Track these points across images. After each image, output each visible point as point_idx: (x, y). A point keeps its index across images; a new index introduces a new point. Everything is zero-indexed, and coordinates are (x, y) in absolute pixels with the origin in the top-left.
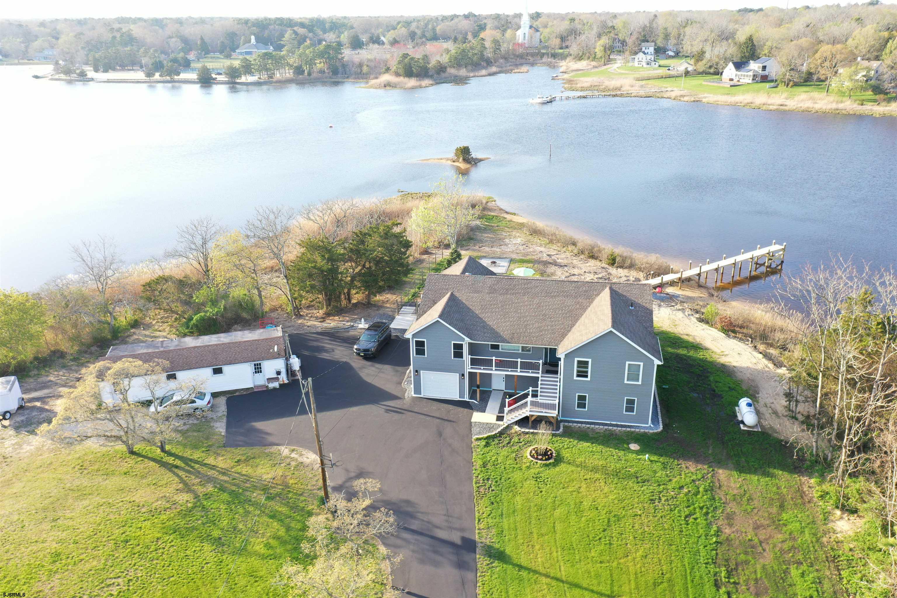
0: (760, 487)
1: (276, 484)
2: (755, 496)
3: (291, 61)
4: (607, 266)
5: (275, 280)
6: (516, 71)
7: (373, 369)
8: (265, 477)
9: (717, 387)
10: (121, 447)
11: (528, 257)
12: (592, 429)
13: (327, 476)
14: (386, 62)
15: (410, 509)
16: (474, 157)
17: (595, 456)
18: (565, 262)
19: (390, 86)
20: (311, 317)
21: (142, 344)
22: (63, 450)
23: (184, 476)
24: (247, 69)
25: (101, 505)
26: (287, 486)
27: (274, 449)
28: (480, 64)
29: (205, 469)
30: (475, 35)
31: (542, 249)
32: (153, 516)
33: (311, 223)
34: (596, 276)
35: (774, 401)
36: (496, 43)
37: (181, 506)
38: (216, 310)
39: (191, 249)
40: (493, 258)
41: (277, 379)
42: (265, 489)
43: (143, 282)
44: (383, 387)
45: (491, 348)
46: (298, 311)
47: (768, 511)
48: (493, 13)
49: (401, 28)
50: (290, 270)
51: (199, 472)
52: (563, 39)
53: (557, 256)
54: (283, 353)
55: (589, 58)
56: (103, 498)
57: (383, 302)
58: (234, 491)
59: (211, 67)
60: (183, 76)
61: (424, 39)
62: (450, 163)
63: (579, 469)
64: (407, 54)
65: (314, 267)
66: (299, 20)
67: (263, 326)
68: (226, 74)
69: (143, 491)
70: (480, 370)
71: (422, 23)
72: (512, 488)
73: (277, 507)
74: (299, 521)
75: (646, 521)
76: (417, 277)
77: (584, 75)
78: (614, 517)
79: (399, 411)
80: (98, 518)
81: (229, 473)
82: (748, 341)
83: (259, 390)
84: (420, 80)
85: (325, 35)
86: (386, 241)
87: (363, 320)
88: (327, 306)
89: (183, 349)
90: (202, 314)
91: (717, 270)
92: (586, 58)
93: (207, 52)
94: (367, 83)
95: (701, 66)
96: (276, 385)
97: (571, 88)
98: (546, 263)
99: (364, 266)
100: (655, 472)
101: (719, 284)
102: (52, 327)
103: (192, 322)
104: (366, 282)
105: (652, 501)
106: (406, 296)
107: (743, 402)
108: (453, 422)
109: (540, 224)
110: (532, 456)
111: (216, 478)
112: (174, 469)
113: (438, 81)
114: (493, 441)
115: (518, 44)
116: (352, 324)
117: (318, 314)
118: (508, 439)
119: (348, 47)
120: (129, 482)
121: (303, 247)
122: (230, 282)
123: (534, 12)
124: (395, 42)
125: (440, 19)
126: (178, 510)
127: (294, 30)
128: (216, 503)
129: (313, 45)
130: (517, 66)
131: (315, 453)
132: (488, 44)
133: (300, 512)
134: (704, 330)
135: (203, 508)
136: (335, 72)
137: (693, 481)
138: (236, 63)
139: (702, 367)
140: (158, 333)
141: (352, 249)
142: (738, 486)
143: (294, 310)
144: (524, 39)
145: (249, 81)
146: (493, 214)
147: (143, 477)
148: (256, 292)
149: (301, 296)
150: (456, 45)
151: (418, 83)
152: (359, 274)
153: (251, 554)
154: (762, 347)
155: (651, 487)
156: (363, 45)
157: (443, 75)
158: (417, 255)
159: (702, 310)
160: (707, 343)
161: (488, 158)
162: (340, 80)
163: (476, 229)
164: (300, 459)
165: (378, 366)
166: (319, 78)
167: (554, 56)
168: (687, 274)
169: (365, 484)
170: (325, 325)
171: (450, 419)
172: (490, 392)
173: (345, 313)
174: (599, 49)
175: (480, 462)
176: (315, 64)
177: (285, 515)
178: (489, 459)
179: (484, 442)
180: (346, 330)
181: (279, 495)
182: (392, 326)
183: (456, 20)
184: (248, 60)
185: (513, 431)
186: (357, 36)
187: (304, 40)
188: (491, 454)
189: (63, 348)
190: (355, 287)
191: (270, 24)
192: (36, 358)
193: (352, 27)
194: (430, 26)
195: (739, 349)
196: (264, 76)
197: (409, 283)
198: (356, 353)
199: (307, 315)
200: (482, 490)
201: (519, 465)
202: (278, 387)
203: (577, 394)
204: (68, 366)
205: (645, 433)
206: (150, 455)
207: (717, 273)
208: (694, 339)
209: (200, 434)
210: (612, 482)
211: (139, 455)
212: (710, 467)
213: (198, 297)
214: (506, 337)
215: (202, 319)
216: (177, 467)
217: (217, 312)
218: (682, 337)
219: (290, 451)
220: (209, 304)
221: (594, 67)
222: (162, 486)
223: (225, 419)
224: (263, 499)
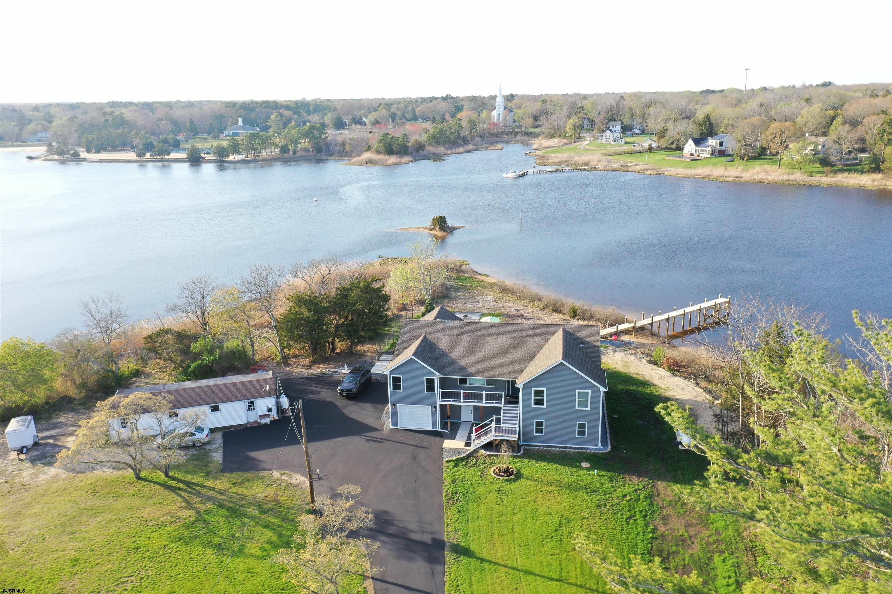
1: (269, 501)
3: (277, 141)
4: (568, 318)
5: (264, 334)
6: (490, 149)
8: (259, 495)
10: (130, 473)
11: (498, 312)
12: (549, 451)
14: (367, 141)
15: (388, 518)
16: (450, 226)
17: (550, 473)
18: (531, 315)
19: (372, 163)
20: (299, 365)
23: (186, 496)
24: (235, 148)
25: (113, 521)
26: (278, 502)
27: (266, 473)
28: (457, 142)
29: (205, 490)
30: (453, 116)
31: (511, 305)
32: (160, 528)
36: (473, 123)
37: (185, 520)
38: (212, 358)
40: (465, 313)
41: (268, 416)
42: (259, 505)
45: (460, 382)
46: (287, 360)
48: (470, 95)
49: (382, 109)
50: (279, 323)
51: (199, 493)
52: (535, 118)
53: (524, 311)
54: (274, 392)
55: (560, 136)
56: (115, 515)
57: (364, 351)
58: (231, 507)
59: (200, 147)
60: (173, 156)
61: (404, 120)
62: (427, 231)
63: (536, 483)
64: (388, 133)
65: (301, 319)
66: (285, 103)
67: (255, 371)
68: (215, 153)
69: (150, 509)
70: (450, 403)
71: (402, 105)
72: (477, 499)
73: (270, 519)
75: (593, 522)
76: (396, 330)
77: (555, 152)
78: (565, 520)
79: (378, 441)
81: (227, 493)
82: (692, 378)
83: (253, 426)
84: (400, 157)
85: (310, 117)
86: (367, 295)
87: (346, 366)
88: (313, 355)
90: (200, 362)
91: (668, 320)
92: (558, 135)
93: (196, 134)
94: (350, 160)
95: (664, 143)
96: (267, 421)
97: (543, 163)
98: (513, 317)
99: (347, 318)
100: (603, 484)
101: (671, 333)
102: (63, 375)
103: (190, 369)
105: (599, 507)
106: (385, 346)
108: (427, 448)
109: (509, 283)
110: (496, 474)
111: (216, 498)
112: (177, 491)
113: (417, 158)
114: (462, 462)
115: (494, 124)
116: (336, 370)
117: (305, 363)
118: (474, 461)
119: (331, 128)
120: (137, 502)
121: (292, 301)
123: (508, 94)
124: (376, 123)
125: (419, 101)
126: (182, 523)
127: (280, 113)
128: (216, 517)
129: (297, 126)
130: (492, 143)
131: (305, 475)
132: (464, 124)
133: (291, 522)
134: (653, 370)
135: (205, 521)
136: (319, 151)
137: (636, 490)
138: (225, 143)
139: (649, 399)
140: (158, 380)
141: (335, 303)
143: (283, 359)
144: (499, 120)
145: (236, 159)
146: (466, 275)
147: (150, 498)
148: (248, 342)
149: (289, 346)
150: (435, 125)
151: (398, 160)
152: (343, 325)
153: (247, 556)
154: (703, 384)
155: (599, 496)
156: (346, 126)
157: (422, 152)
158: (395, 311)
159: (653, 354)
160: (655, 381)
161: (463, 227)
162: (324, 158)
163: (452, 288)
164: (290, 481)
165: (360, 404)
166: (303, 157)
167: (527, 134)
168: (640, 323)
169: (348, 489)
170: (311, 371)
171: (423, 446)
172: (460, 423)
173: (330, 361)
174: (569, 128)
175: (450, 480)
176: (300, 143)
177: (277, 525)
178: (457, 477)
179: (453, 464)
180: (331, 375)
181: (271, 509)
182: (373, 371)
183: (434, 102)
184: (235, 140)
185: (479, 454)
186: (340, 118)
187: (290, 122)
188: (460, 473)
189: (71, 394)
190: (338, 336)
191: (257, 107)
192: (47, 403)
193: (335, 110)
194: (410, 108)
195: (683, 385)
196: (251, 155)
197: (388, 335)
198: (340, 393)
199: (294, 364)
200: (451, 501)
201: (483, 481)
202: (269, 422)
203: (535, 421)
204: (76, 410)
205: (595, 453)
206: (155, 480)
207: (668, 322)
208: (643, 377)
209: (199, 462)
210: (565, 493)
211: (145, 480)
212: (650, 480)
213: (196, 347)
214: (473, 372)
215: (199, 366)
216: (180, 489)
217: (213, 360)
218: (633, 376)
219: (280, 474)
220: (206, 353)
221: (565, 144)
222: (167, 504)
223: (222, 450)
224: (256, 513)
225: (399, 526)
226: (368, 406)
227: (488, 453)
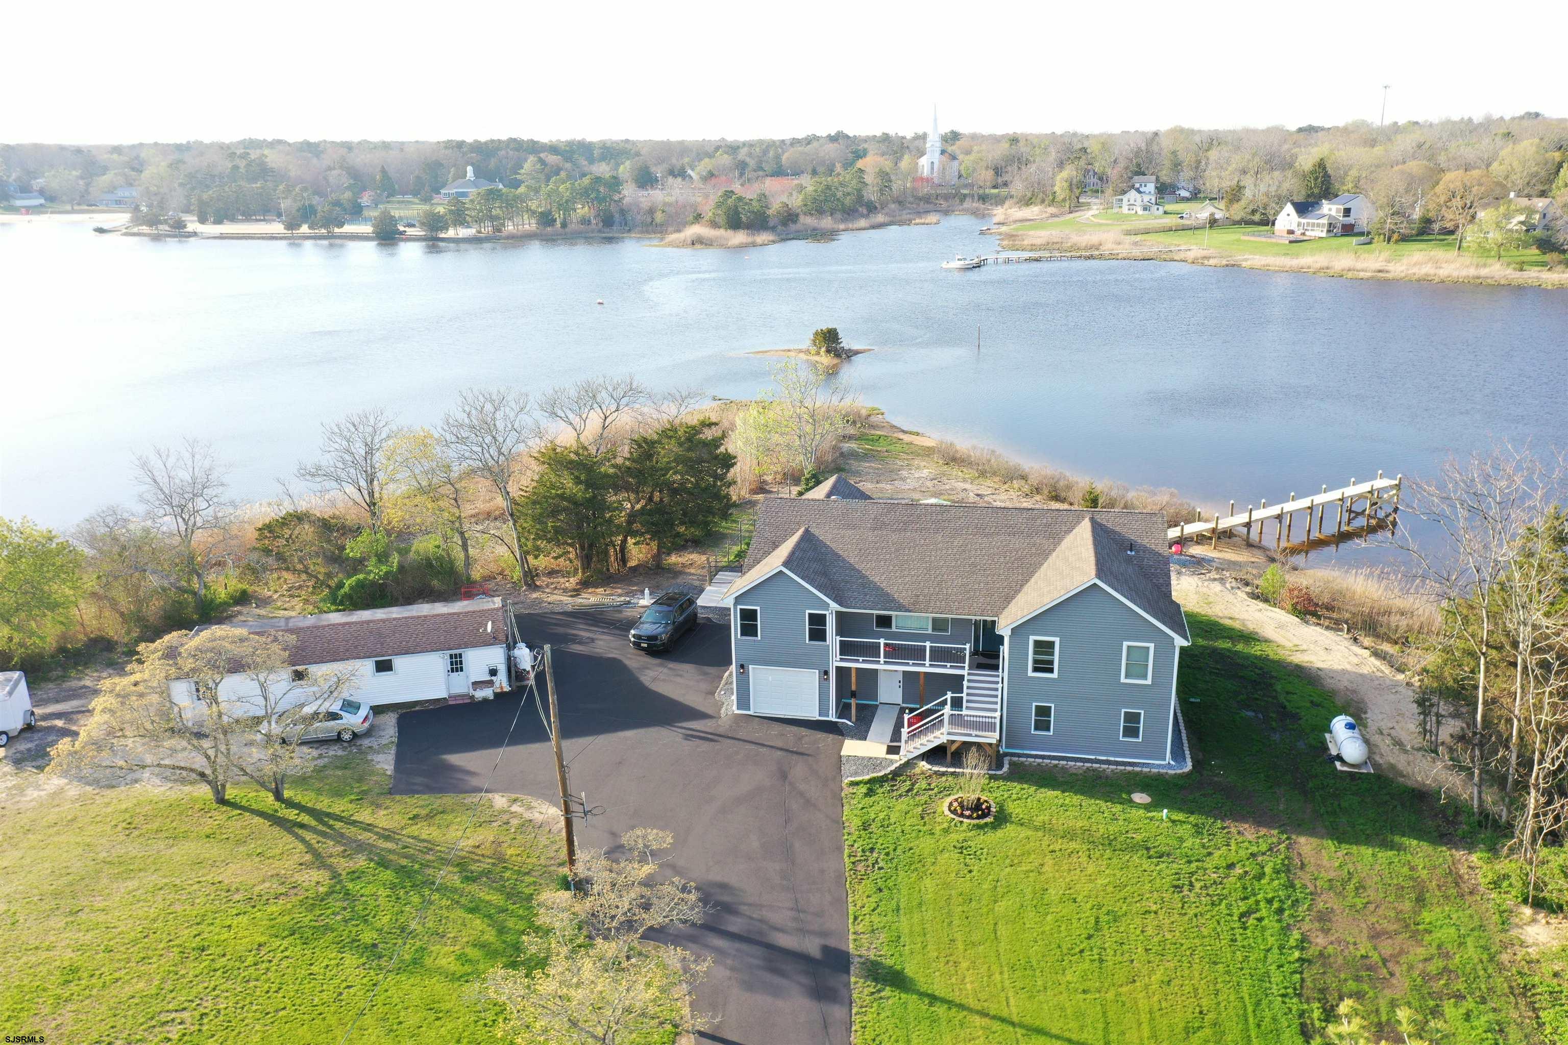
0: (1377, 867)
1: (483, 855)
2: (1368, 883)
3: (534, 204)
6: (917, 221)
8: (462, 844)
9: (1289, 701)
10: (204, 792)
11: (943, 498)
12: (1063, 768)
14: (694, 206)
15: (726, 898)
16: (846, 347)
17: (1068, 813)
19: (702, 243)
20: (556, 588)
22: (98, 796)
23: (313, 841)
24: (460, 217)
25: (161, 889)
26: (501, 859)
27: (480, 798)
28: (857, 211)
29: (353, 829)
30: (848, 166)
31: (968, 486)
32: (254, 907)
35: (1395, 725)
36: (884, 176)
37: (307, 890)
38: (385, 569)
39: (345, 463)
41: (490, 683)
42: (461, 865)
44: (680, 699)
45: (878, 622)
46: (532, 579)
47: (1394, 909)
48: (879, 133)
49: (721, 155)
50: (519, 504)
51: (342, 835)
53: (994, 497)
54: (502, 638)
55: (1043, 201)
56: (165, 877)
57: (684, 566)
58: (404, 867)
59: (397, 215)
60: (348, 229)
61: (760, 174)
62: (803, 356)
63: (1040, 834)
64: (732, 192)
66: (549, 144)
67: (469, 596)
68: (422, 225)
69: (238, 866)
70: (857, 664)
71: (757, 150)
72: (917, 864)
73: (482, 894)
74: (521, 918)
75: (1167, 921)
76: (744, 527)
77: (1035, 228)
78: (1108, 914)
79: (709, 738)
80: (152, 910)
81: (397, 837)
82: (1342, 629)
83: (458, 702)
84: (753, 234)
85: (593, 166)
86: (691, 453)
87: (647, 591)
88: (583, 569)
89: (324, 627)
90: (361, 576)
91: (1279, 517)
92: (1038, 200)
93: (393, 195)
94: (662, 238)
95: (1237, 212)
96: (488, 693)
97: (1014, 246)
100: (1181, 840)
101: (1285, 542)
102: (93, 594)
103: (342, 591)
105: (1178, 888)
107: (1339, 722)
108: (808, 755)
109: (962, 446)
110: (954, 812)
111: (374, 846)
112: (296, 830)
113: (784, 237)
114: (882, 786)
115: (922, 179)
116: (628, 599)
117: (567, 584)
118: (908, 783)
119: (631, 184)
120: (213, 851)
123: (948, 130)
124: (709, 177)
125: (788, 142)
126: (301, 898)
127: (540, 158)
128: (370, 887)
129: (570, 179)
130: (919, 214)
131: (556, 805)
132: (869, 178)
133: (525, 903)
134: (1260, 610)
135: (347, 894)
136: (608, 221)
137: (1253, 855)
138: (441, 209)
139: (1261, 669)
140: (282, 612)
141: (628, 468)
142: (1337, 864)
143: (525, 578)
144: (932, 173)
145: (460, 236)
146: (878, 432)
147: (240, 842)
148: (457, 539)
149: (538, 549)
150: (817, 179)
151: (750, 239)
152: (643, 512)
153: (429, 973)
154: (1367, 640)
155: (1175, 866)
156: (657, 182)
157: (793, 227)
158: (744, 493)
159: (1256, 582)
160: (1268, 632)
161: (870, 350)
162: (616, 235)
163: (852, 454)
164: (528, 815)
165: (672, 665)
166: (580, 232)
167: (983, 198)
168: (1226, 523)
169: (644, 837)
170: (579, 600)
171: (803, 751)
172: (877, 706)
173: (615, 583)
174: (1060, 187)
175: (857, 822)
176: (575, 210)
177: (496, 907)
178: (873, 816)
179: (863, 789)
180: (618, 608)
181: (487, 873)
182: (700, 602)
183: (815, 144)
184: (460, 203)
185: (917, 770)
186: (647, 168)
187: (557, 172)
188: (877, 808)
189: (111, 633)
190: (633, 534)
191: (500, 149)
192: (62, 650)
193: (638, 155)
194: (771, 154)
195: (1327, 642)
196: (487, 229)
197: (729, 535)
198: (634, 643)
199: (547, 586)
200: (861, 867)
201: (928, 827)
202: (492, 698)
203: (1034, 704)
204: (117, 663)
205: (1160, 775)
206: (254, 806)
207: (1280, 522)
208: (1244, 625)
209: (348, 773)
210: (1102, 855)
211: (234, 805)
212: (1282, 833)
213: (354, 549)
214: (905, 602)
215: (361, 585)
216: (302, 826)
217: (387, 573)
218: (1222, 621)
219: (509, 801)
220: (374, 560)
221: (1053, 216)
222: (273, 857)
223: (394, 748)
224: (455, 880)
225: (751, 918)
226: (688, 670)
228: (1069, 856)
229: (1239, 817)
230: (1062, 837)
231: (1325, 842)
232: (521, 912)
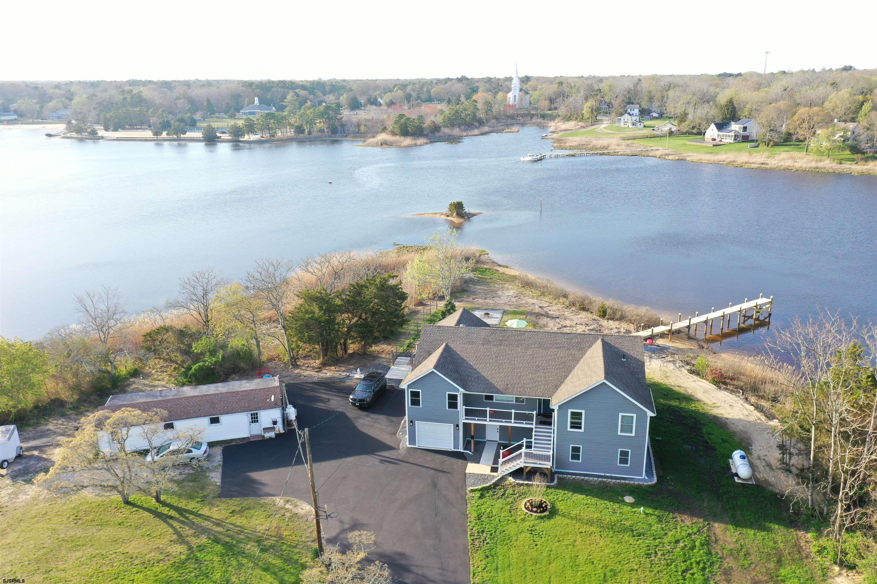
0: (756, 542)
1: (271, 535)
2: (751, 551)
3: (292, 121)
4: (598, 318)
5: (272, 330)
6: (507, 130)
7: (368, 419)
8: (259, 528)
9: (710, 439)
10: (117, 497)
11: (521, 309)
12: (587, 481)
13: (322, 528)
14: (382, 122)
15: (403, 562)
16: (467, 212)
17: (589, 509)
18: (557, 313)
19: (387, 144)
20: (308, 366)
21: (141, 393)
22: (58, 500)
23: (178, 527)
24: (251, 128)
25: (95, 557)
26: (280, 537)
27: (268, 500)
28: (473, 124)
29: (199, 519)
30: (468, 97)
31: (535, 301)
32: (146, 568)
33: (309, 275)
34: (588, 328)
35: (767, 453)
36: (489, 105)
37: (175, 558)
38: (214, 359)
39: (192, 300)
40: (486, 309)
41: (273, 429)
42: (259, 541)
43: (143, 332)
44: (378, 437)
45: (486, 399)
46: (295, 361)
47: (765, 567)
48: (485, 77)
49: (397, 90)
50: (288, 321)
51: (193, 523)
52: (551, 101)
53: (549, 308)
54: (280, 403)
55: (576, 119)
56: (97, 549)
57: (379, 352)
58: (228, 543)
59: (216, 126)
60: (189, 135)
61: (419, 101)
62: (443, 217)
63: (574, 522)
64: (403, 115)
65: (311, 318)
66: (301, 83)
67: (260, 375)
68: (230, 133)
69: (137, 542)
70: (474, 421)
71: (417, 86)
72: (507, 540)
73: (270, 560)
74: (292, 574)
75: (643, 576)
76: (412, 328)
77: (572, 135)
78: (611, 571)
79: (393, 462)
80: (90, 570)
81: (223, 524)
82: (739, 392)
83: (256, 439)
84: (415, 139)
85: (325, 97)
86: (383, 293)
87: (358, 370)
88: (323, 356)
89: (181, 399)
90: (201, 364)
91: (706, 322)
92: (574, 118)
93: (213, 113)
94: (364, 141)
95: (684, 127)
96: (272, 434)
97: (560, 146)
98: (538, 315)
99: (360, 317)
100: (651, 525)
101: (708, 336)
102: (53, 376)
103: (191, 372)
104: (362, 333)
105: (649, 555)
106: (401, 347)
107: (737, 454)
108: (448, 473)
109: (532, 277)
110: (527, 509)
111: (211, 530)
112: (168, 520)
113: (432, 140)
114: (488, 493)
115: (509, 106)
116: (348, 374)
117: (314, 364)
118: (502, 490)
119: (347, 108)
120: (123, 533)
121: (301, 298)
122: (229, 333)
123: (524, 76)
124: (391, 104)
125: (434, 82)
126: (171, 562)
127: (296, 93)
128: (209, 555)
129: (313, 106)
130: (507, 126)
131: (310, 504)
132: (480, 106)
133: (294, 565)
134: (695, 381)
135: (197, 560)
136: (334, 131)
137: (690, 535)
138: (240, 123)
139: (695, 418)
140: (157, 382)
141: (349, 301)
142: (735, 540)
143: (291, 360)
144: (515, 101)
145: (251, 139)
146: (485, 266)
147: (137, 528)
148: (254, 342)
149: (298, 346)
150: (450, 107)
151: (413, 142)
152: (356, 325)
154: (753, 399)
155: (647, 541)
156: (361, 106)
157: (437, 134)
158: (412, 307)
159: (693, 362)
160: (699, 395)
161: (480, 213)
162: (339, 139)
163: (470, 281)
164: (295, 510)
165: (373, 416)
166: (318, 137)
167: (543, 117)
168: (677, 326)
169: (359, 536)
170: (321, 375)
171: (445, 470)
172: (485, 442)
173: (341, 363)
174: (586, 111)
175: (475, 514)
176: (315, 124)
177: (279, 567)
178: (483, 511)
179: (478, 494)
180: (342, 380)
181: (273, 547)
182: (387, 376)
183: (450, 83)
184: (251, 120)
185: (507, 482)
186: (356, 98)
187: (305, 102)
188: (485, 506)
189: (63, 396)
191: (272, 87)
192: (36, 407)
193: (351, 90)
194: (425, 89)
195: (731, 401)
196: (266, 135)
197: (404, 334)
198: (352, 403)
199: (304, 365)
200: (477, 543)
201: (513, 518)
202: (274, 437)
203: (571, 446)
204: (67, 415)
205: (639, 485)
206: (145, 506)
207: (706, 325)
208: (686, 391)
209: (196, 484)
210: (608, 535)
211: (134, 505)
212: (705, 520)
213: (197, 347)
214: (501, 389)
215: (201, 368)
216: (171, 518)
217: (215, 362)
218: (674, 388)
219: (284, 501)
220: (208, 354)
221: (583, 127)
222: (156, 537)
223: (221, 468)
224: (257, 552)
225: (418, 574)
226: (382, 419)
227: (517, 482)
228: (590, 535)
229: (682, 511)
230: (586, 524)
231: (728, 526)
232: (292, 570)
